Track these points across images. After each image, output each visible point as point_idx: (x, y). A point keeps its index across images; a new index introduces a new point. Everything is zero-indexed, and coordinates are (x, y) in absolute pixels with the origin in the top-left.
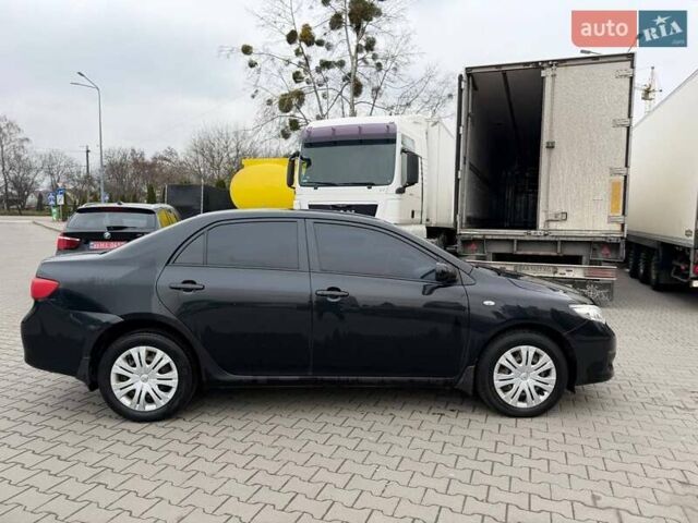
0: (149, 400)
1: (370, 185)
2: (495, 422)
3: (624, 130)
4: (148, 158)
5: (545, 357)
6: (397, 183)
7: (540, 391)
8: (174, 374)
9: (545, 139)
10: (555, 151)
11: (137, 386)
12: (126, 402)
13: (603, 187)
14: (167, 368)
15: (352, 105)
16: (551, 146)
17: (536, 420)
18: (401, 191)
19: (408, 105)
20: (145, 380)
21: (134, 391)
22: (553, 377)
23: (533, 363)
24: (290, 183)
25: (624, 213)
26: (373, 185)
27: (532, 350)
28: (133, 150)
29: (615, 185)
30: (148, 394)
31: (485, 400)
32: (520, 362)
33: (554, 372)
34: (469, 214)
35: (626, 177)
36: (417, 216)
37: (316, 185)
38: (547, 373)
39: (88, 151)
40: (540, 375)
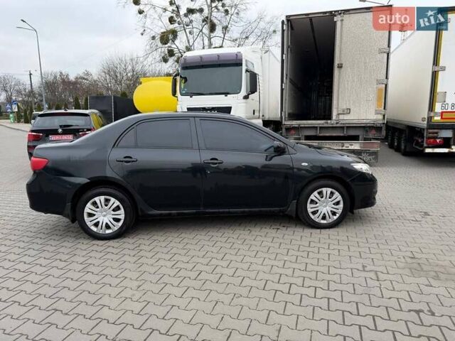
0: (108, 227)
1: (226, 94)
2: (308, 231)
3: (386, 55)
4: (72, 78)
5: (337, 194)
6: (243, 92)
7: (334, 214)
8: (122, 211)
9: (337, 62)
10: (343, 69)
11: (100, 219)
12: (94, 229)
13: (372, 92)
14: (117, 208)
15: (210, 39)
16: (340, 66)
17: (331, 230)
18: (246, 97)
19: (247, 38)
20: (105, 216)
21: (98, 222)
22: (341, 205)
23: (330, 198)
24: (174, 93)
25: (385, 108)
26: (228, 94)
27: (329, 190)
28: (61, 73)
29: (380, 90)
30: (107, 224)
31: (302, 220)
32: (322, 197)
33: (342, 203)
34: (291, 111)
35: (386, 85)
36: (257, 114)
37: (191, 95)
38: (338, 203)
39: (31, 74)
40: (334, 204)
